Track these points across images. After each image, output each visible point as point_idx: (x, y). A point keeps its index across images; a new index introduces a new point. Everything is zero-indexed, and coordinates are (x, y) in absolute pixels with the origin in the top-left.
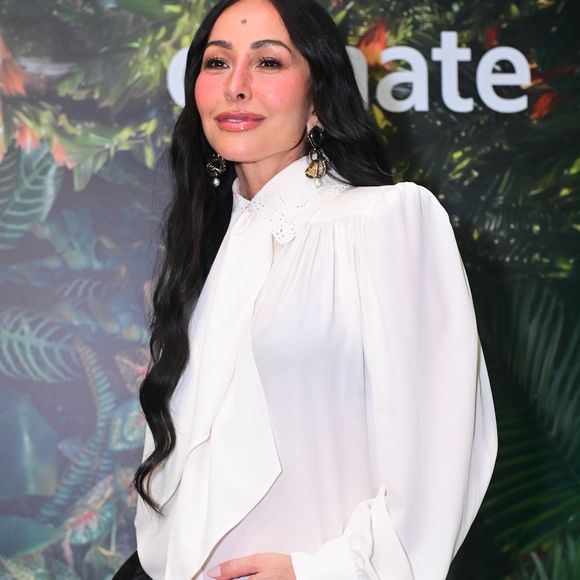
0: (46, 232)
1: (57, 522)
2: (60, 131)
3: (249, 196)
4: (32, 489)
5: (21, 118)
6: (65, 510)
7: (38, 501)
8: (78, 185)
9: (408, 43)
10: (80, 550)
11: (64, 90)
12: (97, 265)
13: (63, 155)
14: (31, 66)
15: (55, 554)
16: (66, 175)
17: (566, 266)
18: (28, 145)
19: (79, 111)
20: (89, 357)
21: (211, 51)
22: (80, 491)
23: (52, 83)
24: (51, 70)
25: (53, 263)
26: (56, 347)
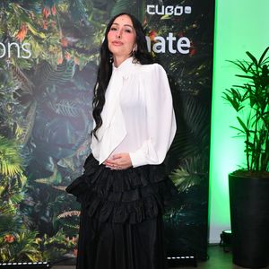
0: (72, 81)
1: (75, 150)
2: (76, 56)
3: (117, 67)
4: (70, 142)
5: (66, 52)
6: (77, 147)
7: (71, 145)
8: (80, 69)
9: (161, 35)
10: (81, 157)
11: (77, 45)
12: (85, 89)
13: (77, 62)
14: (69, 39)
15: (75, 157)
16: (77, 66)
17: (197, 92)
18: (68, 59)
19: (81, 51)
20: (83, 111)
22: (81, 143)
23: (74, 43)
24: (74, 40)
25: (74, 88)
26: (75, 108)
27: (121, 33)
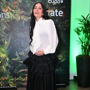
0: (23, 26)
1: (25, 49)
2: (25, 17)
4: (23, 46)
5: (21, 16)
8: (26, 22)
9: (53, 10)
10: (27, 51)
13: (25, 19)
14: (22, 12)
15: (25, 51)
16: (25, 21)
17: (65, 29)
18: (22, 18)
20: (27, 36)
21: (35, 7)
22: (27, 47)
23: (24, 13)
25: (24, 28)
26: (25, 35)
27: (38, 9)
